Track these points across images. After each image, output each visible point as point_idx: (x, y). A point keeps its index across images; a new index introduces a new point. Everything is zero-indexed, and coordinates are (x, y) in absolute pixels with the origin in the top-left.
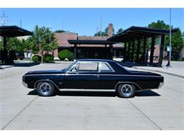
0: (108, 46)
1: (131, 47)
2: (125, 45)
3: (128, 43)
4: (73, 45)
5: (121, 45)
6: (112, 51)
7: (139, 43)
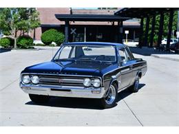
0: (116, 23)
1: (151, 26)
2: (142, 23)
4: (63, 23)
5: (135, 22)
6: (121, 31)
7: (162, 18)
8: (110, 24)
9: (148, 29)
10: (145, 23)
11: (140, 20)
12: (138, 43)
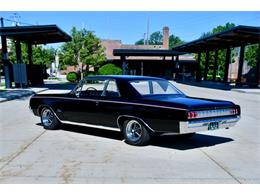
4: (118, 58)
7: (217, 54)
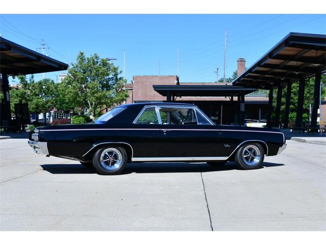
0: (235, 98)
1: (283, 100)
2: (271, 96)
3: (276, 91)
5: (259, 96)
6: (243, 108)
8: (228, 99)
9: (279, 103)
10: (275, 96)
11: (268, 91)
12: (265, 124)
